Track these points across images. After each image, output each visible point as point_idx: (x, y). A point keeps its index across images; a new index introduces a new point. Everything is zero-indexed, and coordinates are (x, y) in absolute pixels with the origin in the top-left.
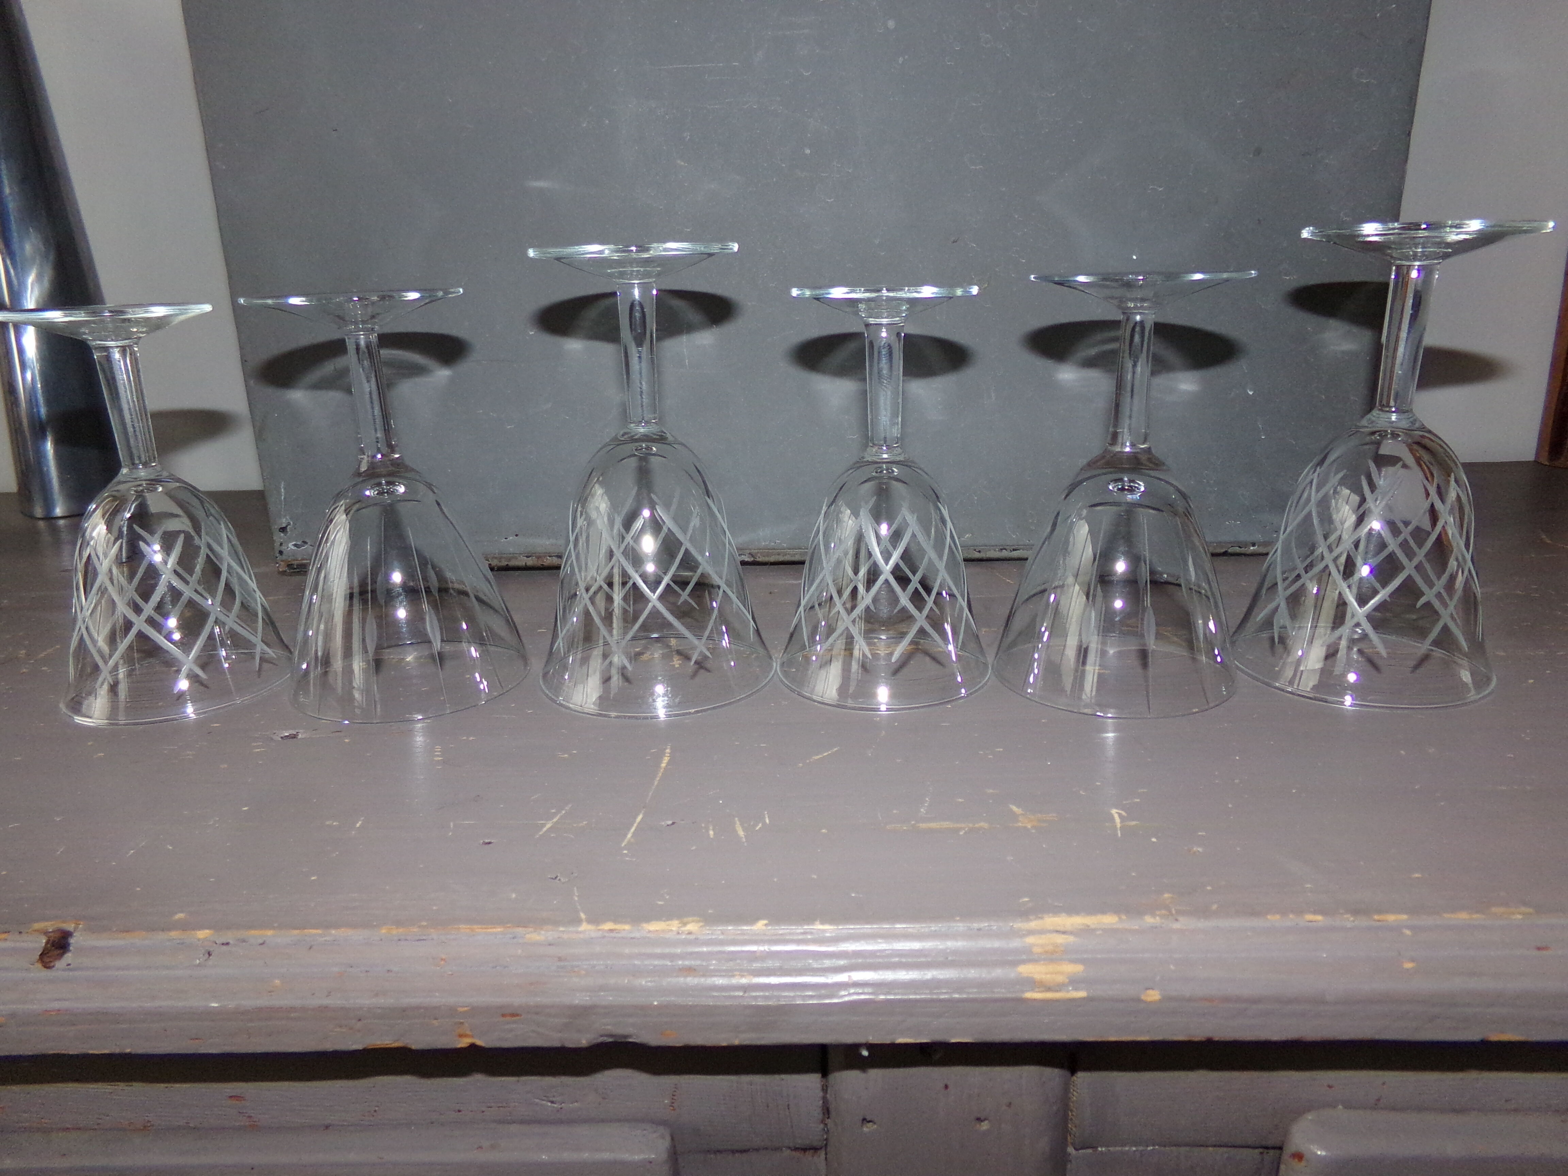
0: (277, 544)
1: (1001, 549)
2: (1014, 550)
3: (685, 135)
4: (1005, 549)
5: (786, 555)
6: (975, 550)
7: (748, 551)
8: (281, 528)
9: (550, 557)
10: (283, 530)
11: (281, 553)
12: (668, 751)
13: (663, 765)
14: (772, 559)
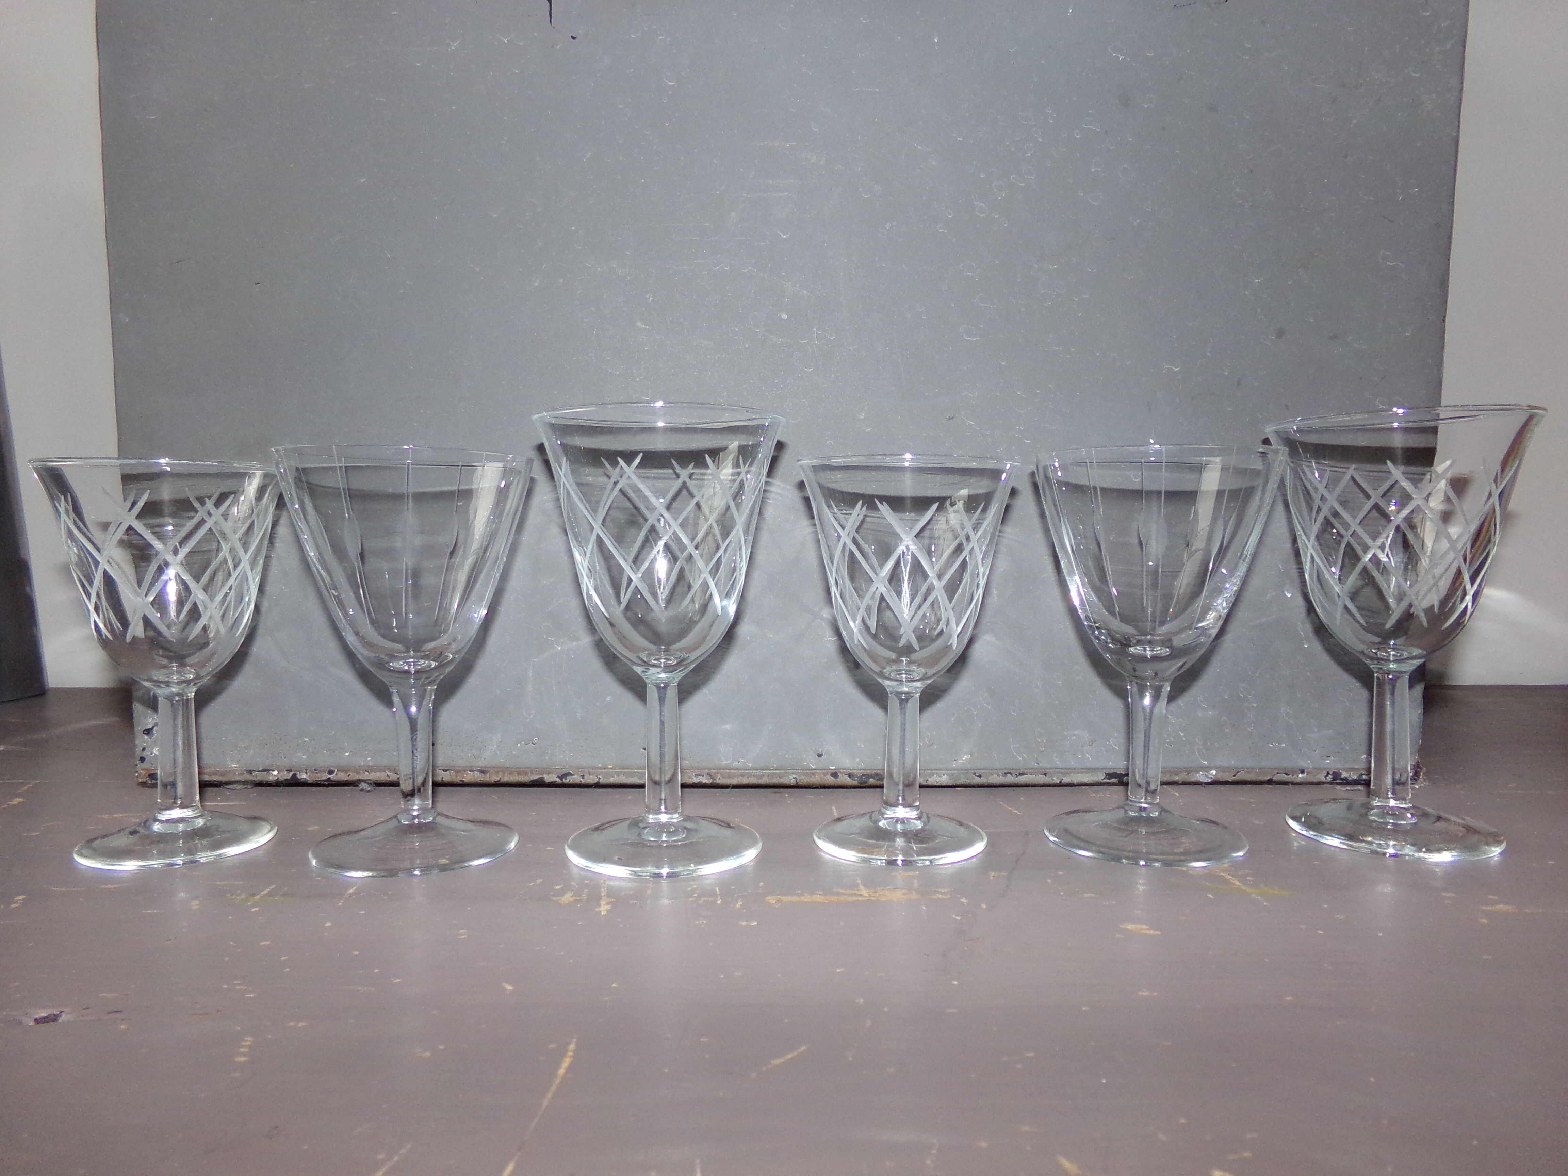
0: (138, 749)
1: (1006, 774)
2: (1020, 774)
3: (648, 296)
4: (1010, 773)
5: (751, 776)
6: (975, 774)
7: (707, 771)
8: (146, 730)
9: (471, 771)
10: (148, 732)
11: (142, 759)
12: (572, 1046)
13: (561, 1072)
14: (734, 781)
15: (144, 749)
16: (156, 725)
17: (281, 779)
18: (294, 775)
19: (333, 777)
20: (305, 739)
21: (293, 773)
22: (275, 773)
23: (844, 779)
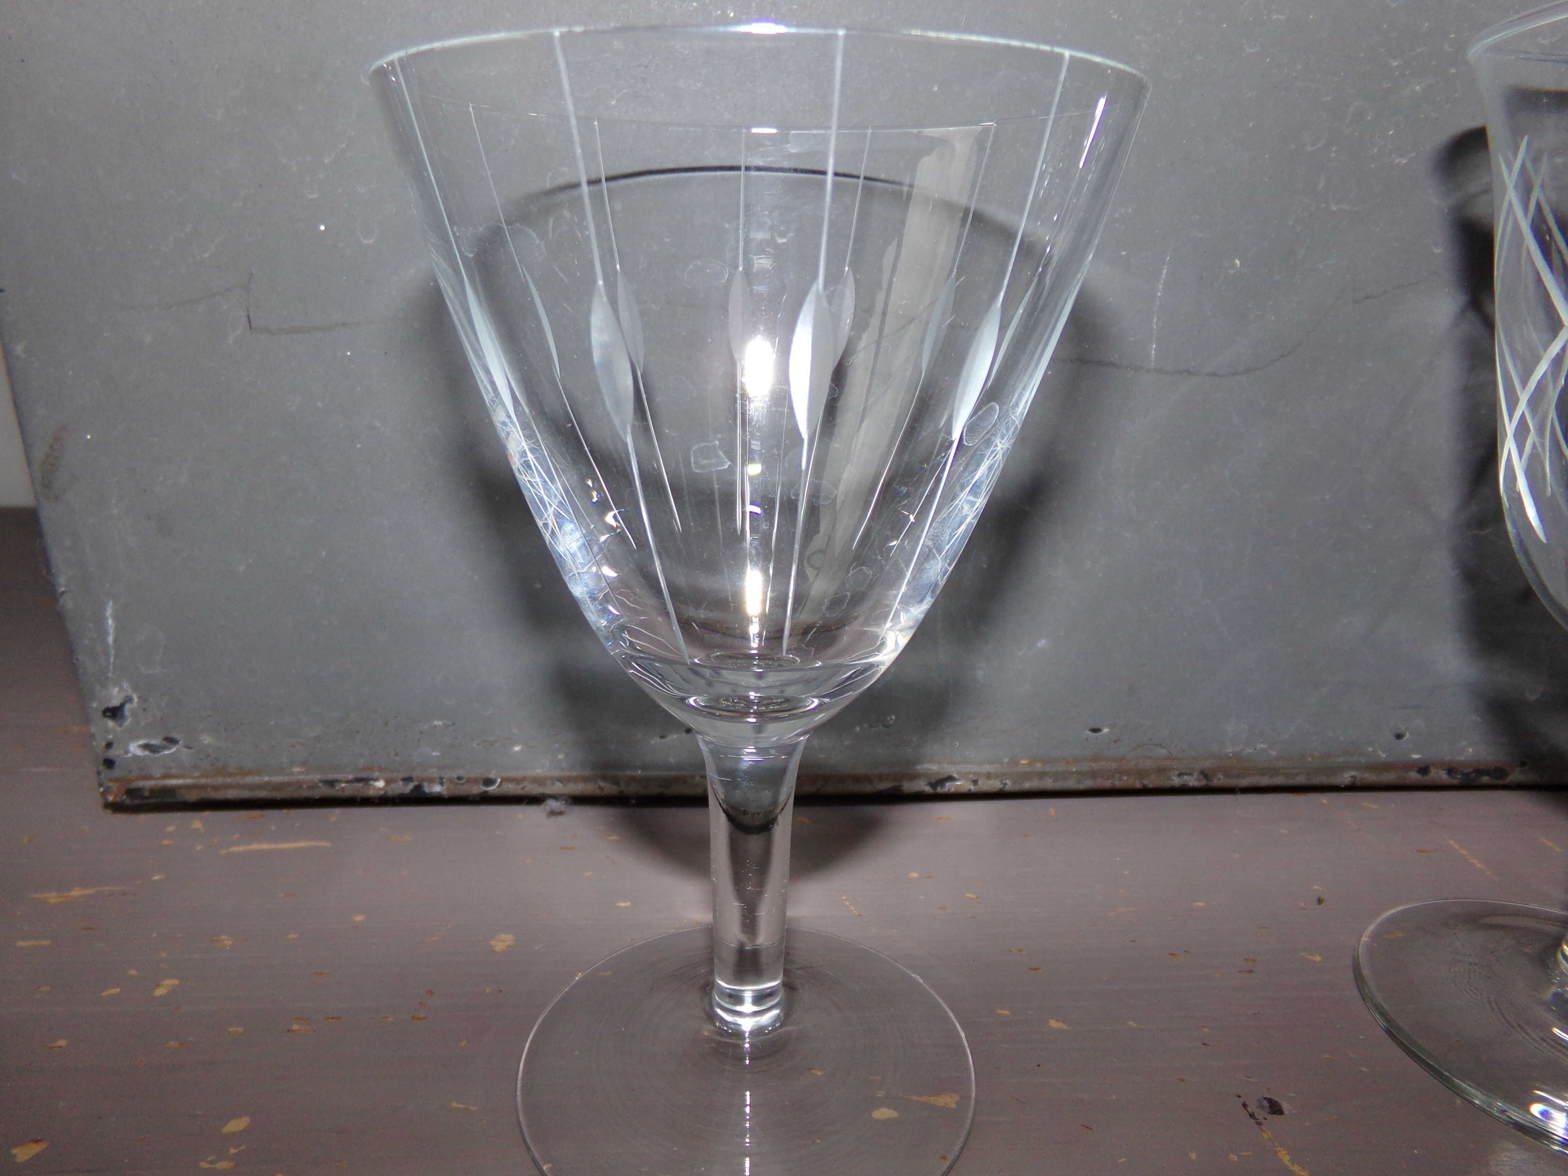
0: (98, 745)
8: (108, 710)
11: (109, 762)
15: (109, 745)
16: (129, 700)
17: (390, 793)
18: (418, 788)
19: (491, 789)
20: (435, 723)
21: (416, 783)
22: (381, 784)
23: (1439, 775)
